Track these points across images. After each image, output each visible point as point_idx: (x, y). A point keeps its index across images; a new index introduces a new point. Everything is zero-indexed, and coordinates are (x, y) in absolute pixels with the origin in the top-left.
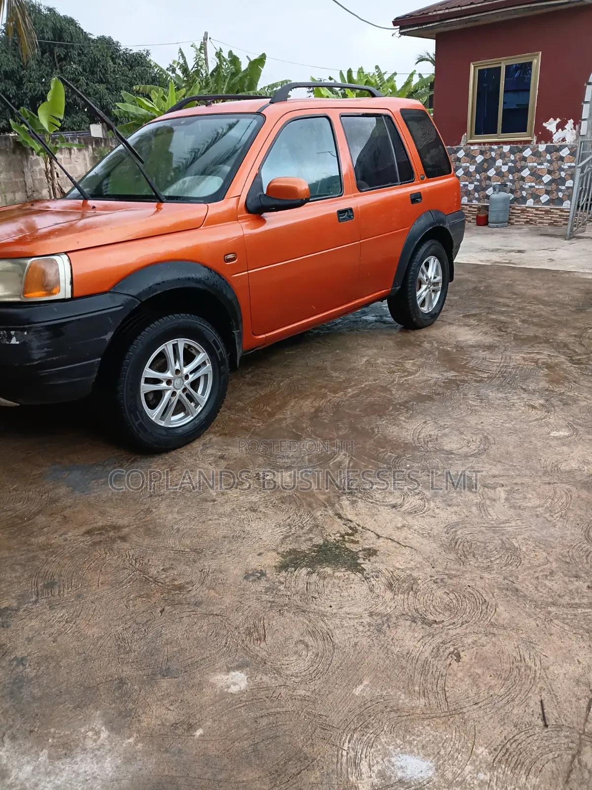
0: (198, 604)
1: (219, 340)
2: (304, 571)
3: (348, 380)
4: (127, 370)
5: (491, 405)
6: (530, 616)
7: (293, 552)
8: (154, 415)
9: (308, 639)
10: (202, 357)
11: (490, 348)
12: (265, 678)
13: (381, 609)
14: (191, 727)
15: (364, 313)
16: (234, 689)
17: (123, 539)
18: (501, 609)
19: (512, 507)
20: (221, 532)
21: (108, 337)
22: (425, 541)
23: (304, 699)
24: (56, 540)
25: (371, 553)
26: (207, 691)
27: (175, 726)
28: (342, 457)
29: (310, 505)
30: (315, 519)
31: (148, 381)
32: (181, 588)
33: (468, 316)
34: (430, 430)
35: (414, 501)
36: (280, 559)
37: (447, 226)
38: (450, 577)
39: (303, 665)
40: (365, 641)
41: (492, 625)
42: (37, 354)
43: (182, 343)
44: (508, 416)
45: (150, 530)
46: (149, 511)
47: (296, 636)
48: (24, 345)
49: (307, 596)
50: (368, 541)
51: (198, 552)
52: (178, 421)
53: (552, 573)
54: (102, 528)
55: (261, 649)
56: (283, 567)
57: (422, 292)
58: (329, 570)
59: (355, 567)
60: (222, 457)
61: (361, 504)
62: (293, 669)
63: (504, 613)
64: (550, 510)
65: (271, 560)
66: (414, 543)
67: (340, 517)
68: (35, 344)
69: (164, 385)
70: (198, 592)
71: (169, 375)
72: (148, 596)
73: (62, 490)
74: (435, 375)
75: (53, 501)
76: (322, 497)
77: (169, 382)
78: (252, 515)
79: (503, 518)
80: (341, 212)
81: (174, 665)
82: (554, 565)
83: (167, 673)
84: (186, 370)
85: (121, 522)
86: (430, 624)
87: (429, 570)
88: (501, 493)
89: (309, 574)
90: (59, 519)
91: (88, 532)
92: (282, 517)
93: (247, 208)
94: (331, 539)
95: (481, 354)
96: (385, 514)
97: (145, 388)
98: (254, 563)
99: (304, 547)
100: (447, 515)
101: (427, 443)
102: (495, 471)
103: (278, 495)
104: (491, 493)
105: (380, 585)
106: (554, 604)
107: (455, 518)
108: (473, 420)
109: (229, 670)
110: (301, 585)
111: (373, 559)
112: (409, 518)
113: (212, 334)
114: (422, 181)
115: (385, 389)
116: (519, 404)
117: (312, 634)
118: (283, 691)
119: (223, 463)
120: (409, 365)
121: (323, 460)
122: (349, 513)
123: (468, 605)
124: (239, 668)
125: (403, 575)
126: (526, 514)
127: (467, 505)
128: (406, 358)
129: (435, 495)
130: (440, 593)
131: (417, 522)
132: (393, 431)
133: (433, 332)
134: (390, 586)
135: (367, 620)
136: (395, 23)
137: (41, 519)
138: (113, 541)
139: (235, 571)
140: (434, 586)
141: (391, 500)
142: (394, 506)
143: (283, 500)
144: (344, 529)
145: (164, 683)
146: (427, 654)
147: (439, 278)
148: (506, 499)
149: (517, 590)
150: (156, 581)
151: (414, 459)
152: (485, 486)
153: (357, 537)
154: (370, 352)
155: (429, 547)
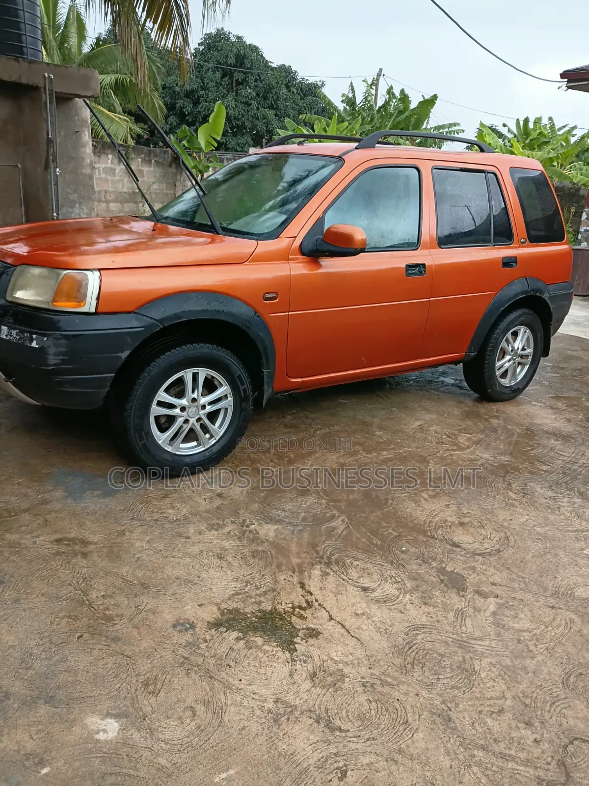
0: (116, 640)
1: (245, 376)
2: (235, 634)
3: (389, 442)
4: (139, 391)
5: (533, 503)
6: (448, 753)
7: (237, 611)
8: (162, 438)
9: (200, 709)
10: (224, 389)
11: (566, 438)
12: (136, 735)
13: (290, 698)
14: (42, 763)
15: (444, 374)
16: (101, 736)
17: (85, 555)
18: (420, 735)
19: (497, 624)
20: (177, 572)
21: (125, 355)
22: (377, 637)
23: (161, 769)
24: (27, 541)
25: (313, 633)
26: (77, 730)
27: (27, 756)
28: (339, 524)
29: (279, 567)
30: (276, 582)
31: (160, 404)
32: (109, 619)
33: (557, 398)
34: (450, 515)
35: (390, 589)
36: (217, 615)
37: (546, 296)
38: (384, 683)
39: (179, 733)
40: (255, 727)
41: (400, 751)
42: (52, 360)
43: (203, 373)
44: (546, 519)
45: (114, 553)
46: (122, 533)
47: (189, 702)
48: (42, 350)
49: (224, 663)
50: (317, 620)
51: (145, 586)
52: (188, 449)
53: (501, 711)
54: (73, 540)
55: (147, 703)
56: (216, 625)
57: (505, 363)
58: (259, 641)
59: (289, 645)
60: (220, 495)
61: (331, 578)
62: (168, 735)
63: (420, 741)
64: (538, 639)
65: (210, 613)
66: (365, 636)
67: (303, 586)
68: (52, 350)
69: (177, 411)
70: (122, 627)
71: (184, 402)
72: (76, 619)
73: (59, 494)
74: (487, 456)
75: (45, 502)
76: (295, 561)
77: (183, 409)
78: (217, 562)
79: (478, 634)
80: (410, 266)
81: (61, 695)
82: (509, 702)
83: (50, 700)
84: (204, 400)
85: (93, 538)
86: (332, 730)
87: (364, 670)
88: (492, 604)
89: (238, 639)
90: (40, 520)
91: (58, 541)
92: (245, 571)
93: (302, 250)
94: (280, 608)
95: (553, 442)
96: (352, 595)
97: (156, 410)
98: (190, 611)
99: (249, 609)
100: (418, 614)
101: (437, 528)
102: (497, 579)
103: (254, 547)
104: (479, 602)
105: (302, 671)
106: (484, 748)
107: (424, 620)
108: (502, 515)
109: (108, 715)
110: (223, 649)
111: (311, 641)
112: (374, 607)
113: (238, 369)
114: (522, 245)
115: (424, 460)
116: (566, 510)
117: (206, 703)
118: (146, 753)
119: (218, 502)
120: (463, 439)
121: (318, 520)
122: (313, 585)
123: (385, 721)
124: (117, 716)
125: (333, 667)
126: (507, 635)
127: (446, 608)
128: (465, 431)
129: (416, 589)
130: (362, 698)
131: (379, 614)
132: (409, 507)
133: (509, 409)
134: (313, 676)
135: (270, 705)
136: (563, 76)
137: (26, 517)
138: (75, 555)
139: (169, 617)
140: (360, 689)
141: (366, 582)
142: (365, 589)
143: (254, 554)
144: (299, 600)
145: (43, 710)
146: (312, 761)
147: (529, 351)
148: (494, 614)
149: (450, 720)
150: (90, 606)
151: (414, 542)
152: (477, 592)
153: (308, 614)
154: (428, 417)
155: (379, 644)
